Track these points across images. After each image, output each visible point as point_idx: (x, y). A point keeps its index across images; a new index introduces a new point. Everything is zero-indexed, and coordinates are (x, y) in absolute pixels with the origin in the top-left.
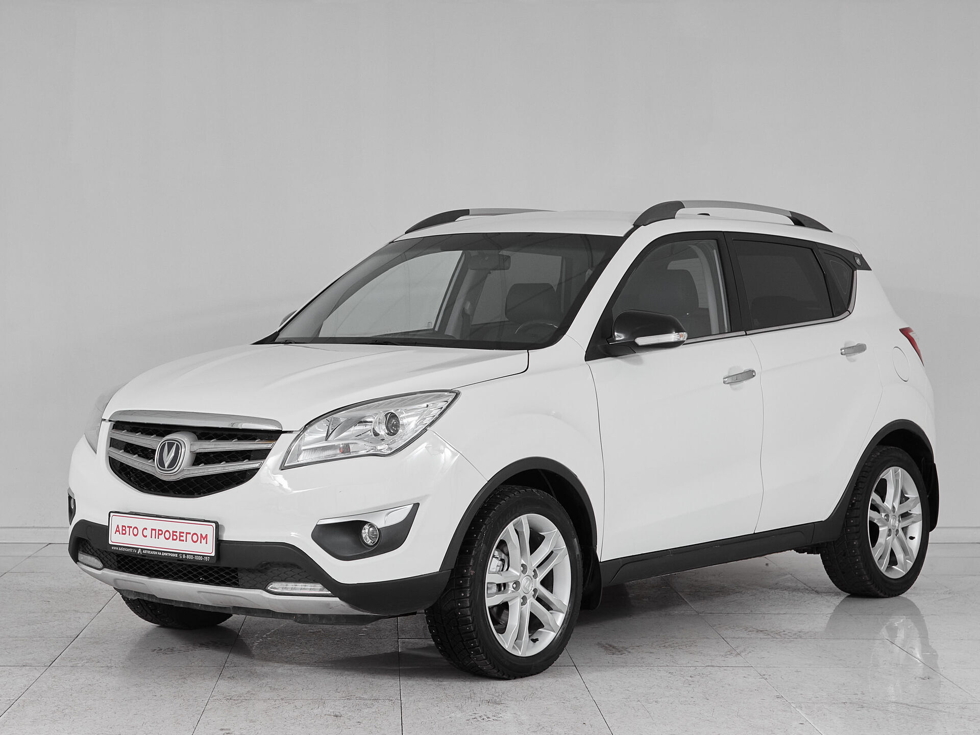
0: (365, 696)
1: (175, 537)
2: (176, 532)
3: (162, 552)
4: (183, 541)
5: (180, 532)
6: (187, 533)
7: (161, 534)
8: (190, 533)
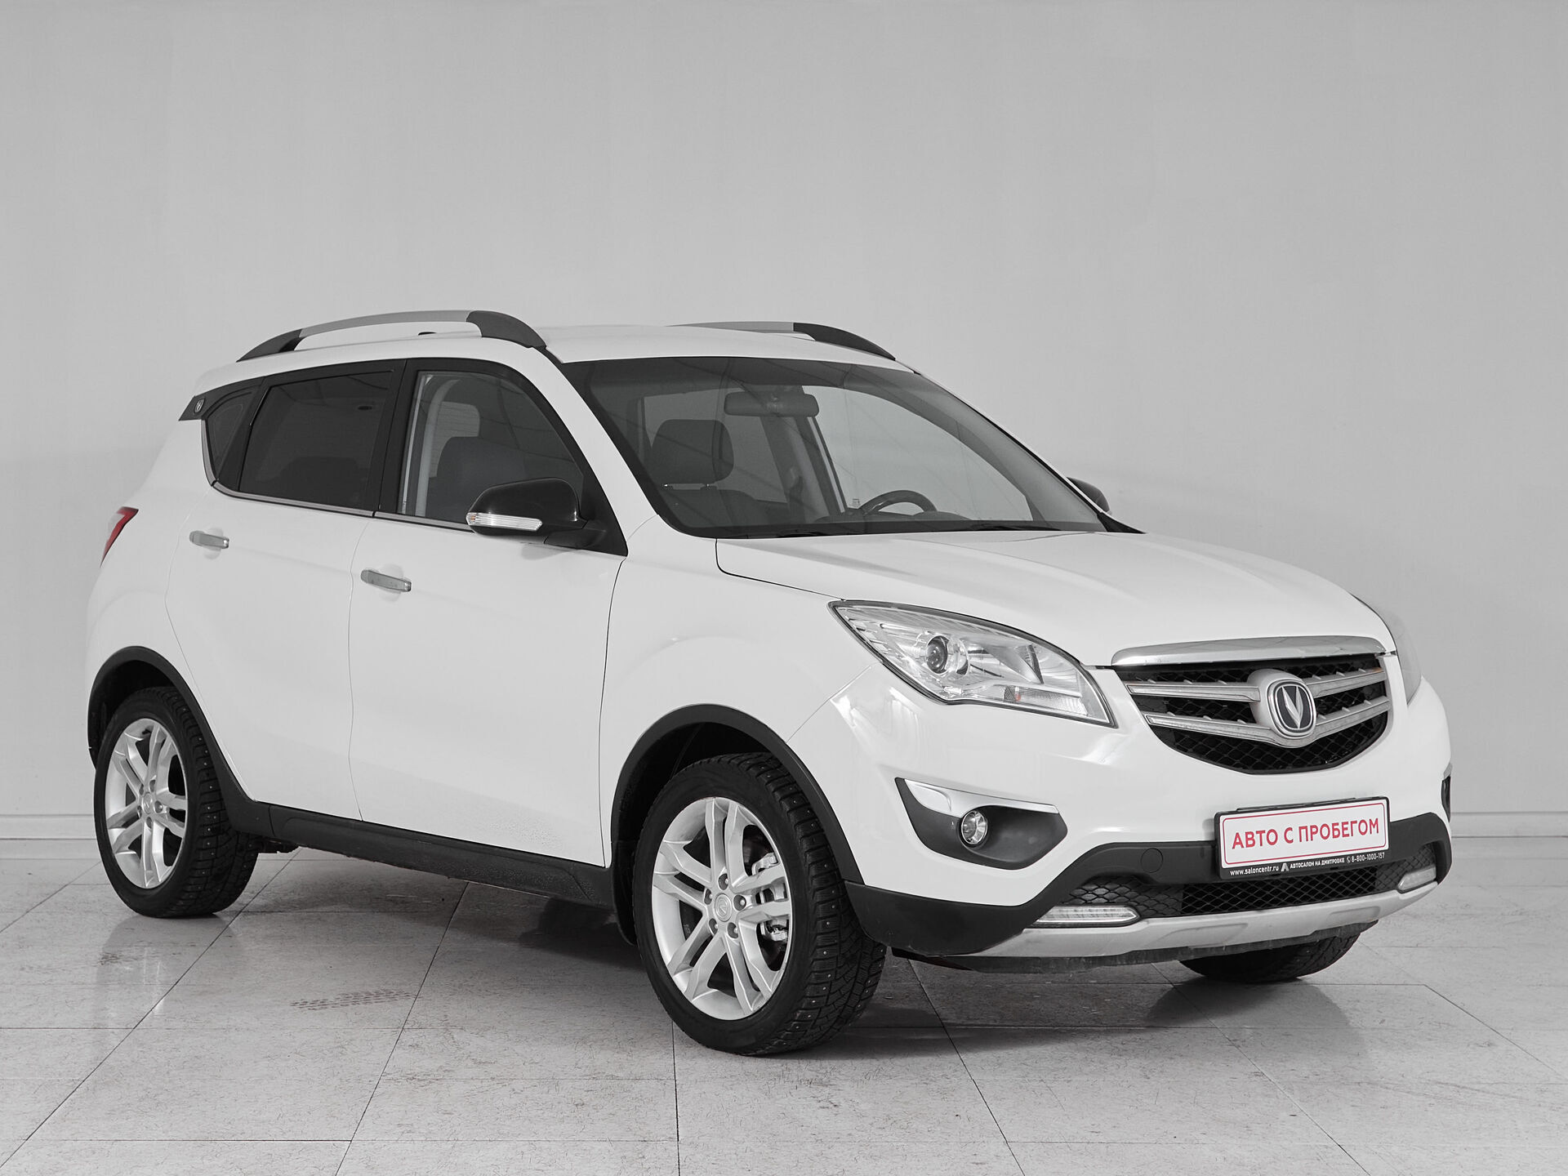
0: (620, 1074)
1: (1336, 833)
2: (1337, 824)
3: (1321, 859)
4: (1348, 835)
5: (1343, 824)
6: (1352, 823)
7: (1316, 832)
8: (1356, 822)
